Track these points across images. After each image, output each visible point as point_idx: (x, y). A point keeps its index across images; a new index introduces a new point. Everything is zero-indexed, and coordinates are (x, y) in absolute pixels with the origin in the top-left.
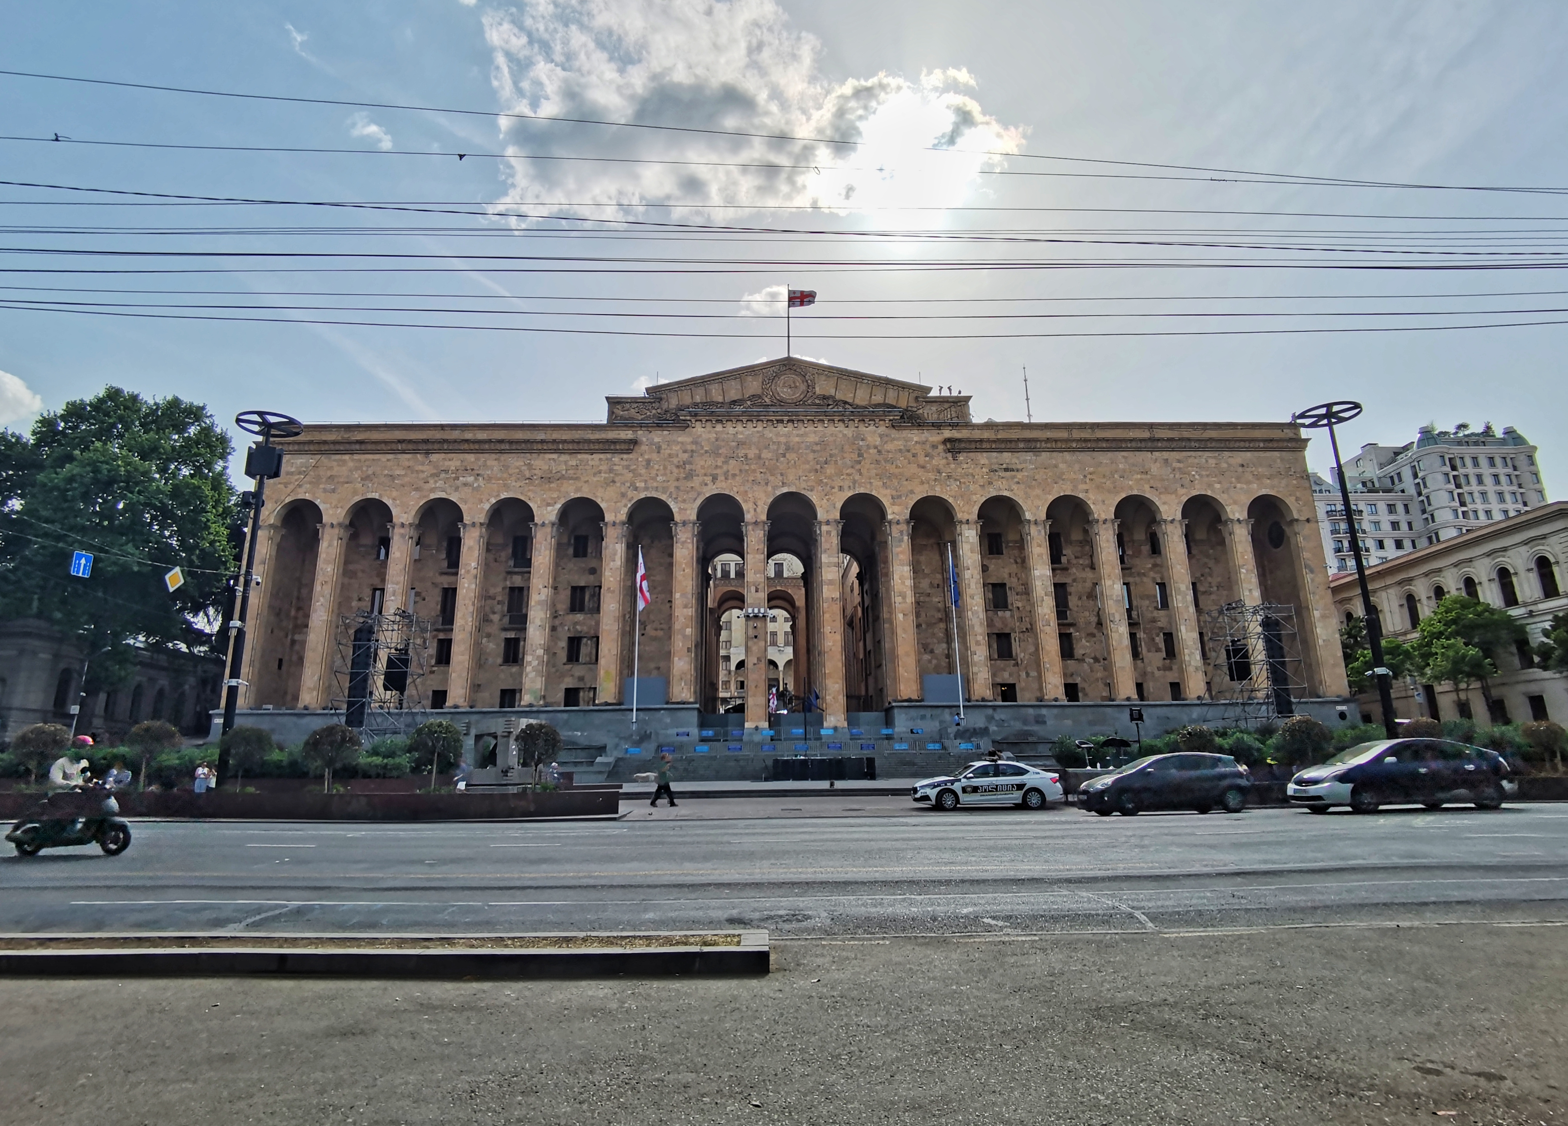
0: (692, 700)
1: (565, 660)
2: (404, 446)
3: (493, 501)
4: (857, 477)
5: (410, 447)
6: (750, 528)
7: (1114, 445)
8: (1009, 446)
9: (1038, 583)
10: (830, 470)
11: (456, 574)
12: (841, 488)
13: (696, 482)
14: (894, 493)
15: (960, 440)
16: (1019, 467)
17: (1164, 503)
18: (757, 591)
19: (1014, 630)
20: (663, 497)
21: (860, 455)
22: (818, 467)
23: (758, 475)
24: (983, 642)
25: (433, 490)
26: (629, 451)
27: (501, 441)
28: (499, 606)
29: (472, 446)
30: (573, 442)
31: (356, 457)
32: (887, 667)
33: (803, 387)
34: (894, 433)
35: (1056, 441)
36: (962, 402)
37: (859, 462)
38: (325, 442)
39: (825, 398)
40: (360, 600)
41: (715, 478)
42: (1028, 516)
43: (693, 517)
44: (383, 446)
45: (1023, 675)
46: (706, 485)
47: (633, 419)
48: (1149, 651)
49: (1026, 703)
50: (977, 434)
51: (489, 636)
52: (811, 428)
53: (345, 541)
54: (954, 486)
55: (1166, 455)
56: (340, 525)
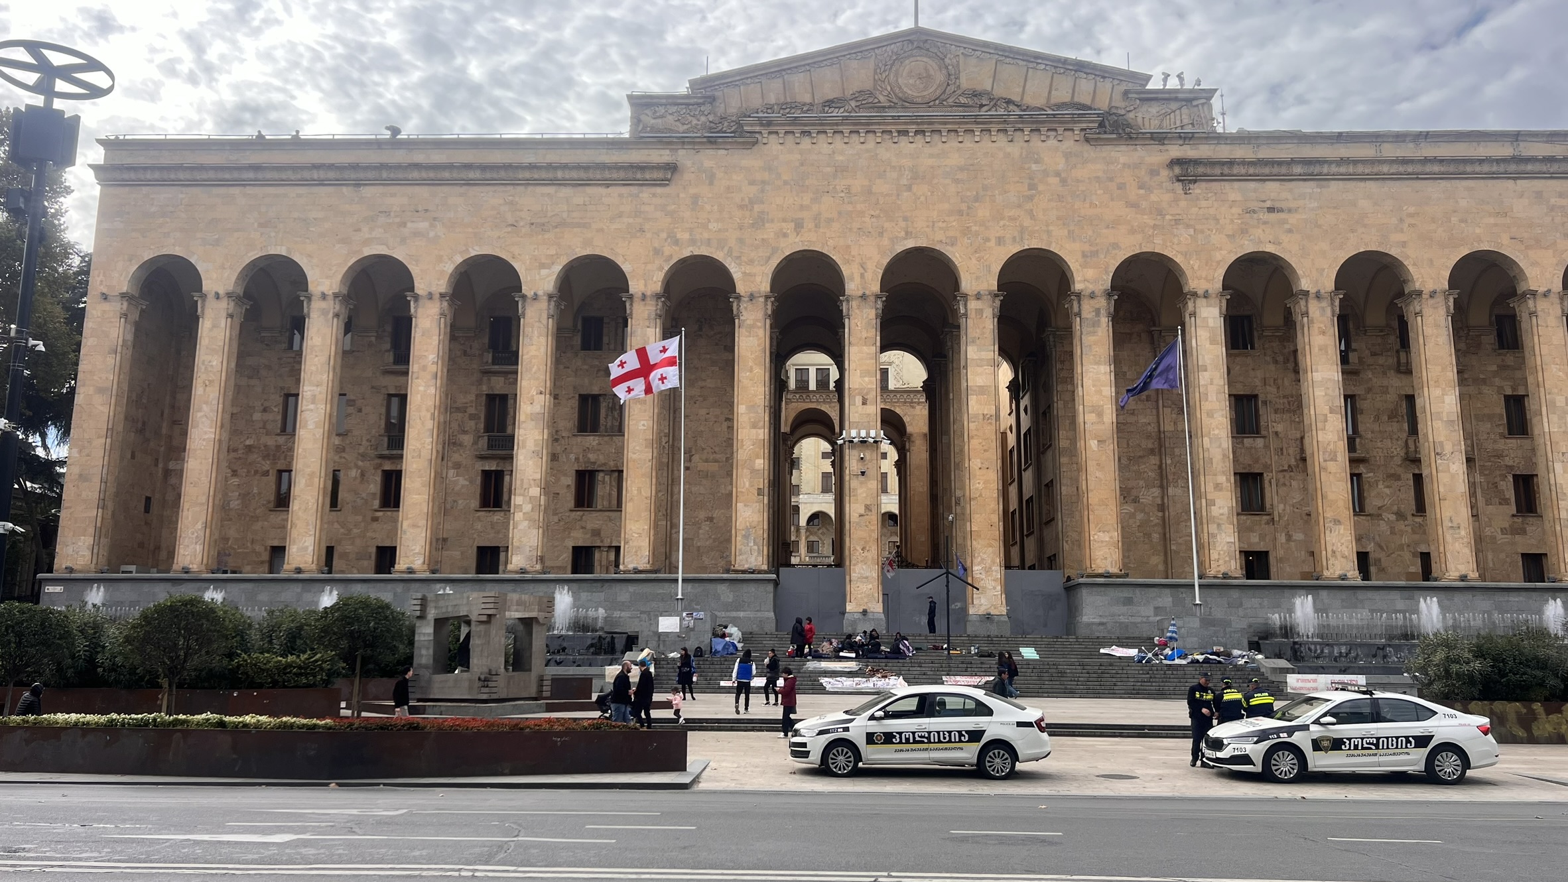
0: (765, 567)
1: (571, 504)
2: (322, 174)
3: (459, 259)
4: (1027, 222)
5: (331, 174)
6: (854, 304)
7: (1452, 168)
8: (1276, 170)
9: (1319, 393)
10: (983, 212)
11: (406, 373)
12: (1000, 241)
13: (769, 232)
14: (1087, 248)
15: (1196, 162)
16: (1292, 205)
17: (1534, 264)
18: (864, 403)
19: (1268, 467)
20: (719, 256)
21: (1032, 187)
22: (964, 207)
23: (867, 219)
24: (1226, 485)
25: (367, 242)
26: (664, 182)
27: (468, 167)
28: (472, 423)
29: (424, 175)
30: (578, 167)
31: (249, 190)
32: (1064, 521)
33: (940, 77)
34: (1088, 151)
35: (1355, 162)
36: (1197, 99)
37: (1031, 198)
38: (201, 168)
39: (975, 94)
40: (265, 410)
41: (799, 226)
42: (1305, 284)
43: (765, 287)
44: (290, 174)
45: (1282, 538)
46: (785, 235)
47: (671, 131)
48: (1488, 503)
49: (1286, 582)
50: (1224, 152)
51: (457, 466)
52: (953, 143)
53: (237, 321)
54: (1184, 234)
55: (1538, 184)
56: (229, 295)
